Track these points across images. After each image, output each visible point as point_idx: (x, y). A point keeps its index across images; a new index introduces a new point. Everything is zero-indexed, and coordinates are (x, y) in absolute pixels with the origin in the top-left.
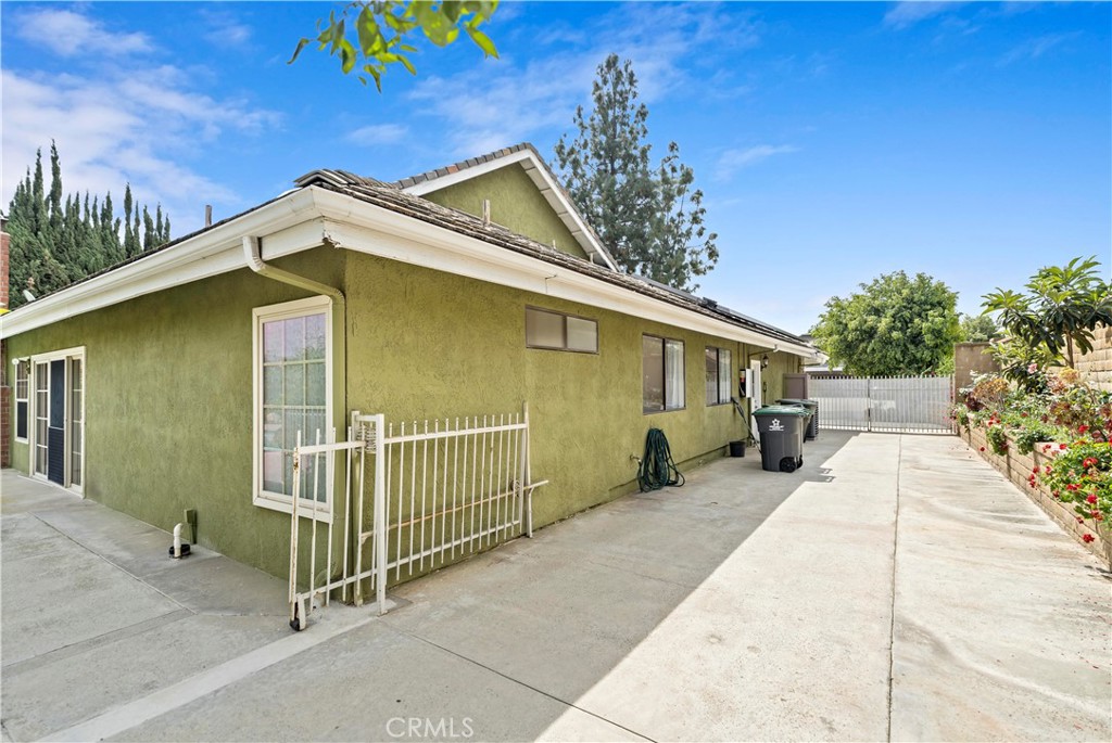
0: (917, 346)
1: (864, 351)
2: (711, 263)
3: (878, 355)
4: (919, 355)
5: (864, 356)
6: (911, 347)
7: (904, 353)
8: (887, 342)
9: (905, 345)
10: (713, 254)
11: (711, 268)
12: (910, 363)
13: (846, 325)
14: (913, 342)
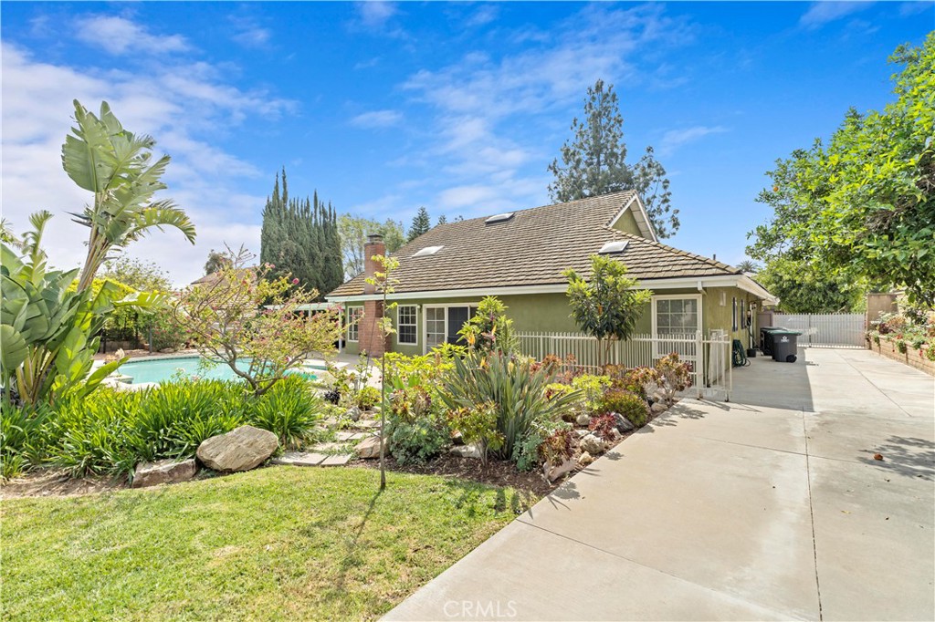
0: (833, 292)
1: (795, 295)
2: (674, 230)
3: (805, 298)
4: (835, 299)
5: (794, 298)
6: (830, 293)
7: (824, 297)
8: (812, 289)
9: (825, 291)
10: (676, 224)
11: (674, 234)
12: (828, 304)
13: (781, 277)
14: (830, 289)
